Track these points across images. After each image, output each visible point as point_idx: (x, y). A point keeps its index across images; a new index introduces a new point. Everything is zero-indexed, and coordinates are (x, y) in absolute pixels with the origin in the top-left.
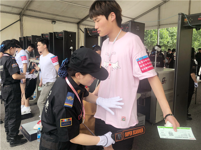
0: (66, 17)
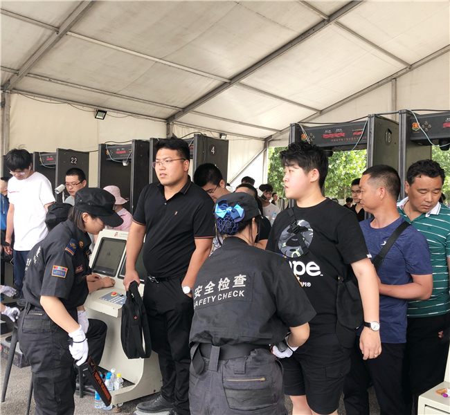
0: (138, 100)
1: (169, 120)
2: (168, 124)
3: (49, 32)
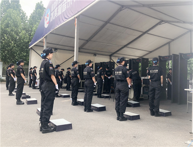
1: (111, 56)
2: (110, 57)
3: (86, 41)
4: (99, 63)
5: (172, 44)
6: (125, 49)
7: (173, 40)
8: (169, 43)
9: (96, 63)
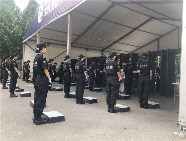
1: (102, 51)
3: (78, 36)
4: (91, 58)
5: (161, 40)
6: (116, 44)
7: (162, 36)
8: (158, 39)
9: (88, 58)
